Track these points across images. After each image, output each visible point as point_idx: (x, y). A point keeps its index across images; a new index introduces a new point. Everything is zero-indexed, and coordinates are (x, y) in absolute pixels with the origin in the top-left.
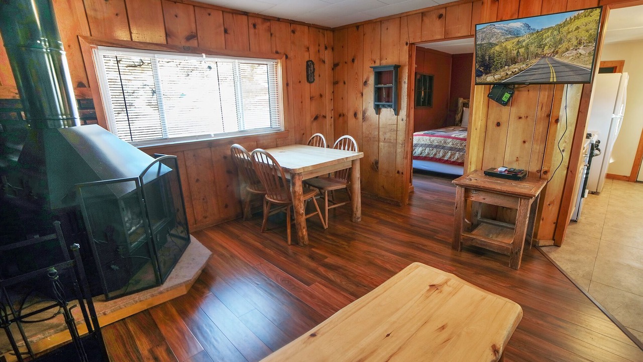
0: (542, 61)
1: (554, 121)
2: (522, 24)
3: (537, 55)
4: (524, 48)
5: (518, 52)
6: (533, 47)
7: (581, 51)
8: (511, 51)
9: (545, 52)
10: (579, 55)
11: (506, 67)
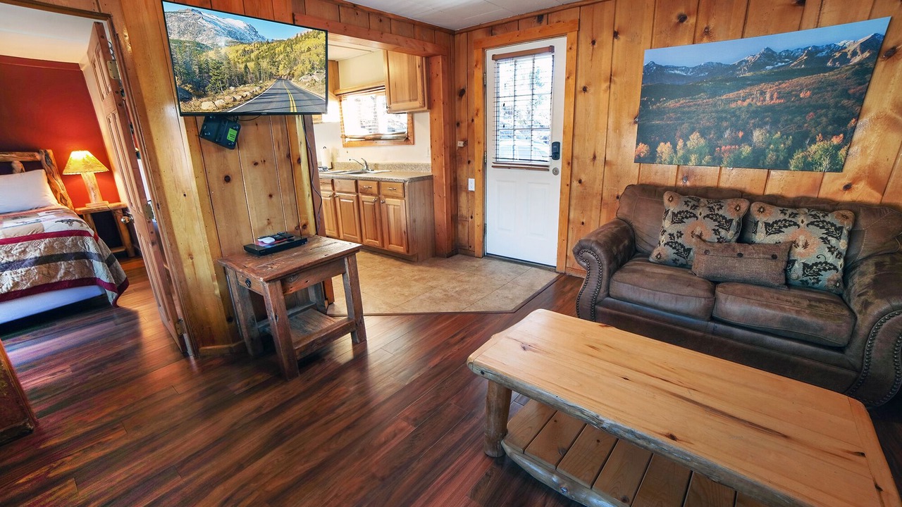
0: (279, 84)
1: (296, 161)
2: (245, 25)
3: (271, 76)
4: (253, 63)
5: (246, 67)
6: (265, 63)
7: (315, 77)
8: (235, 63)
9: (280, 73)
10: (314, 82)
11: (232, 88)
